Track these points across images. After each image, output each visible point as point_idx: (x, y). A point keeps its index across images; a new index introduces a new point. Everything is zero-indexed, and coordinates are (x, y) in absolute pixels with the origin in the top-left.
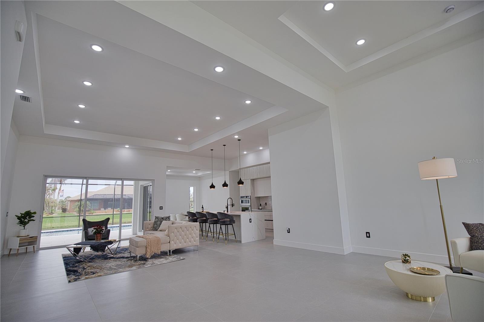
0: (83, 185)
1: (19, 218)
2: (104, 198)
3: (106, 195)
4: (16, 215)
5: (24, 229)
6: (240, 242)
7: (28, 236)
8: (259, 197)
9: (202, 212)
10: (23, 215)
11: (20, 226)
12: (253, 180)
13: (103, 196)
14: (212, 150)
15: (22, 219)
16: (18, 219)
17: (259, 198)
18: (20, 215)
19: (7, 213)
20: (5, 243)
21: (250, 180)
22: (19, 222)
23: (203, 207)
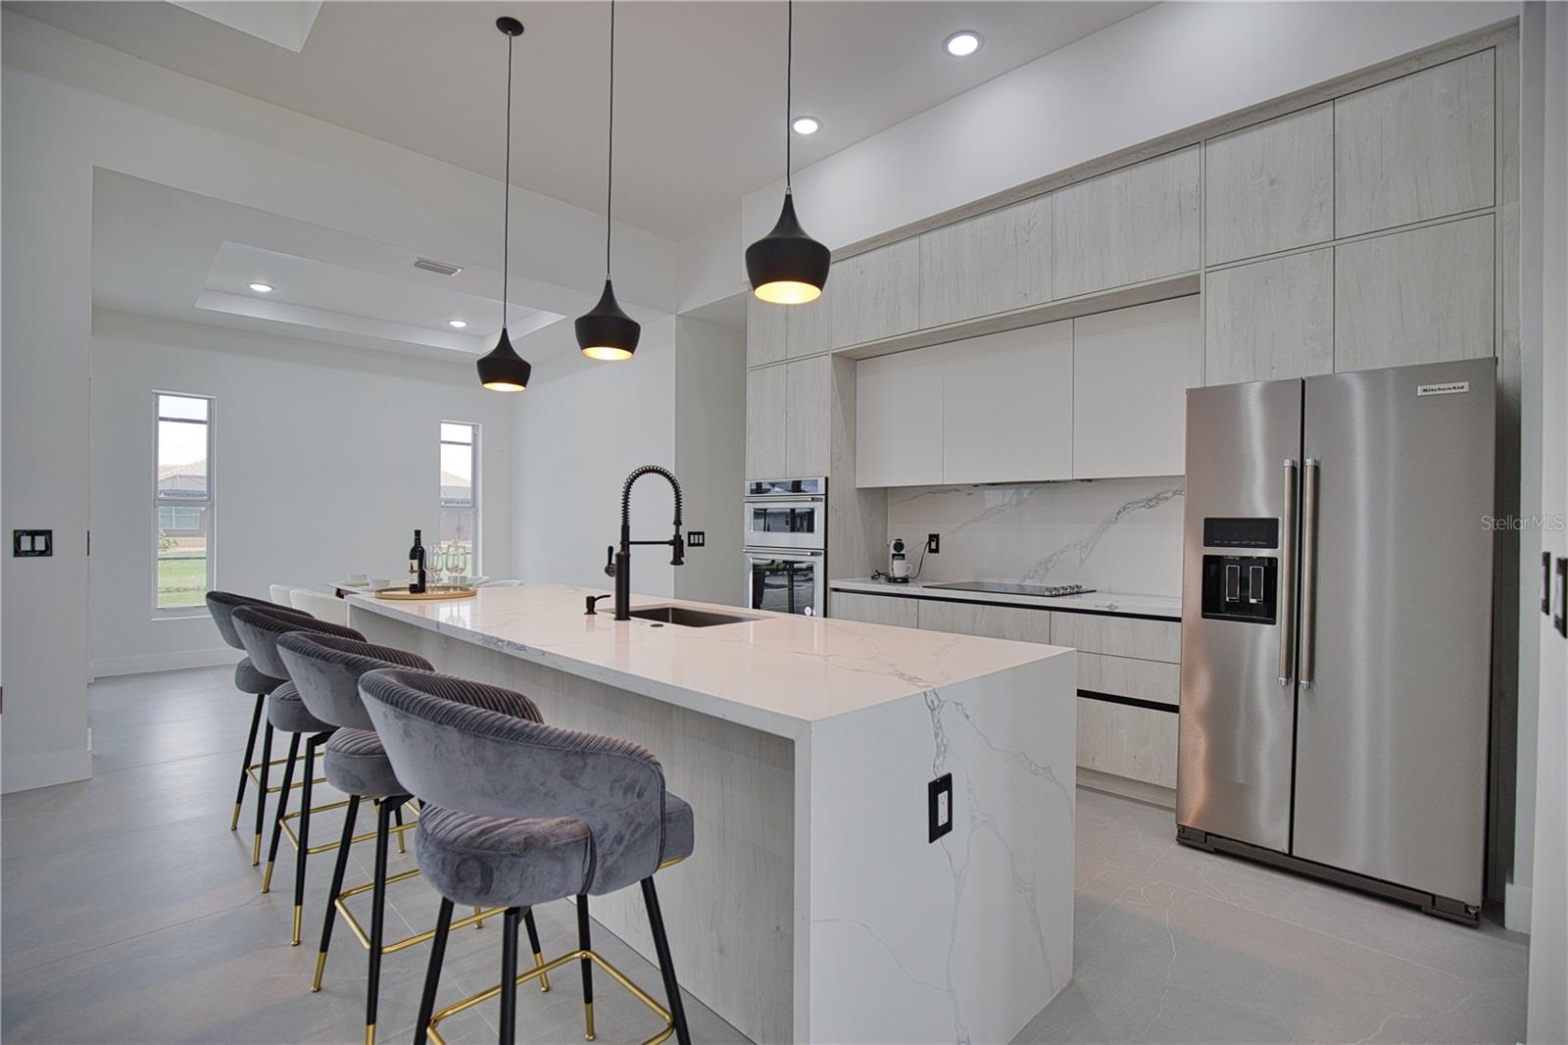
8: (886, 488)
17: (880, 498)
21: (827, 361)
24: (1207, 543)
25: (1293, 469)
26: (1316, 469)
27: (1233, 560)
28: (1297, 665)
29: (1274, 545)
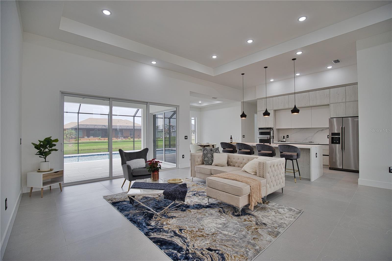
0: (79, 114)
1: (37, 147)
2: (87, 127)
3: (88, 125)
4: (33, 143)
5: (45, 162)
6: (309, 180)
7: (51, 170)
8: (279, 129)
9: (231, 143)
10: (42, 143)
11: (40, 157)
12: (275, 111)
13: (86, 126)
14: (243, 74)
15: (41, 149)
16: (35, 147)
18: (38, 143)
19: (21, 139)
20: (24, 179)
21: (273, 111)
22: (38, 152)
23: (231, 138)
24: (332, 136)
25: (342, 128)
26: (344, 128)
27: (335, 137)
28: (343, 148)
29: (340, 136)
